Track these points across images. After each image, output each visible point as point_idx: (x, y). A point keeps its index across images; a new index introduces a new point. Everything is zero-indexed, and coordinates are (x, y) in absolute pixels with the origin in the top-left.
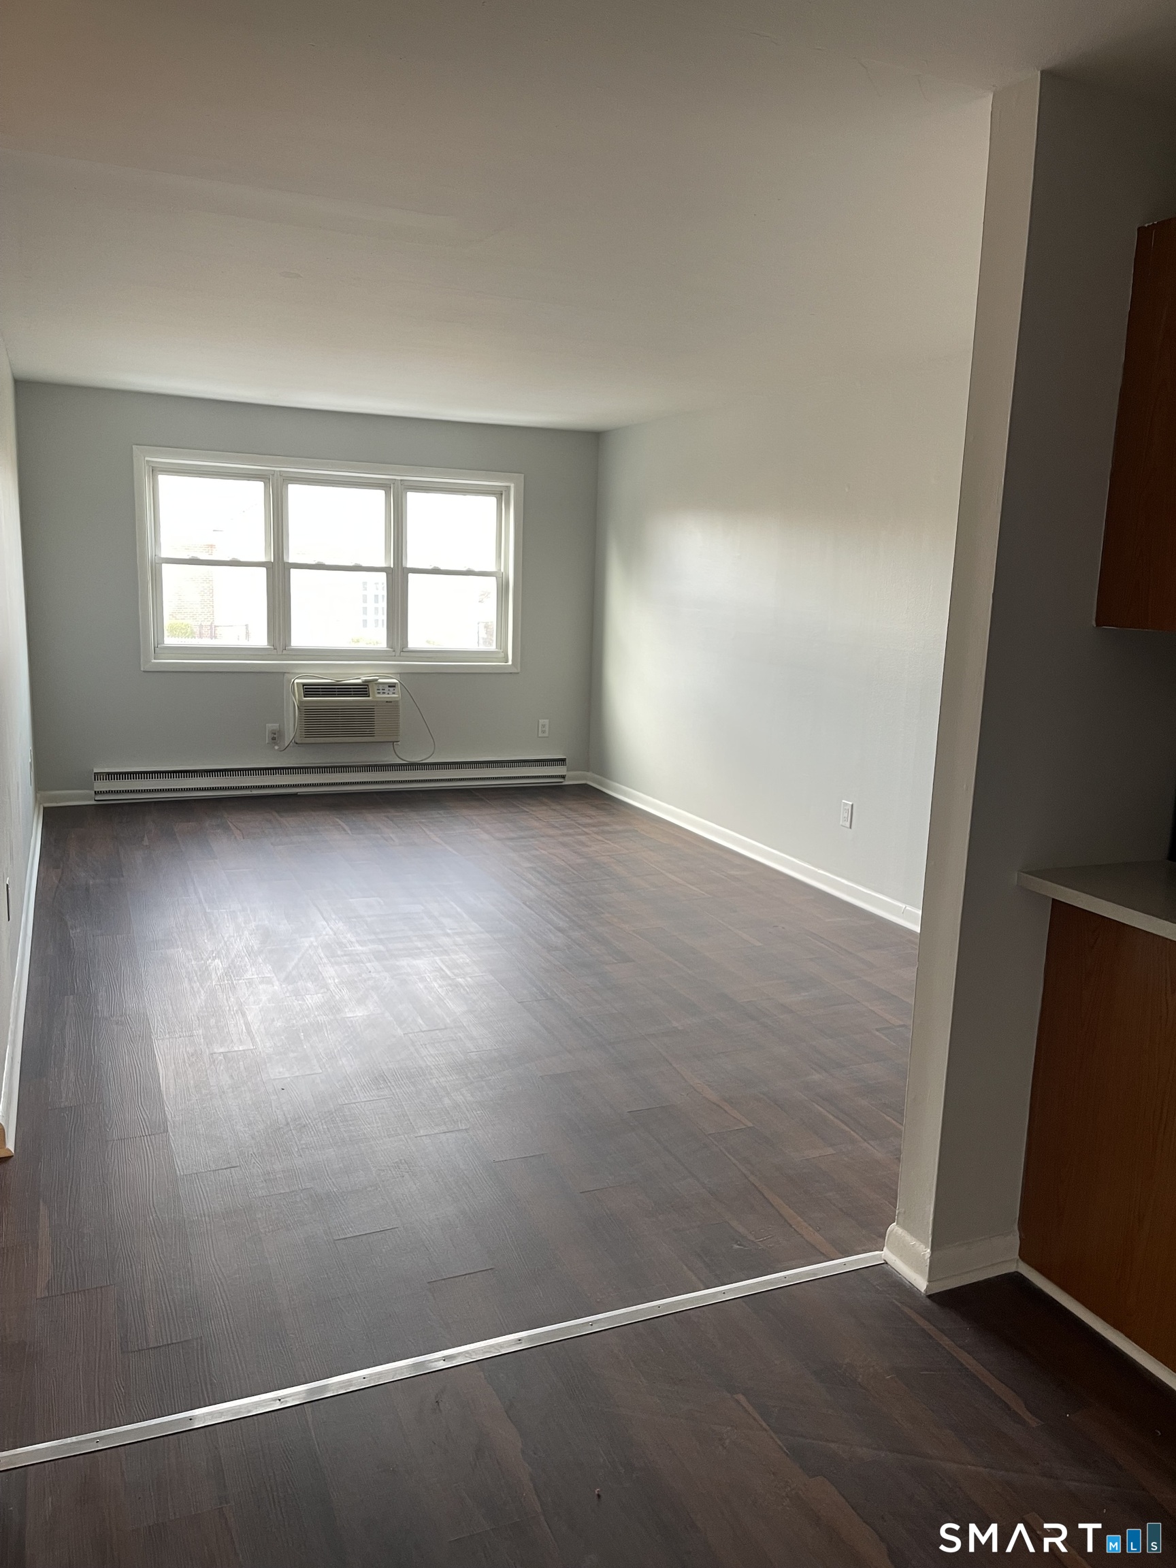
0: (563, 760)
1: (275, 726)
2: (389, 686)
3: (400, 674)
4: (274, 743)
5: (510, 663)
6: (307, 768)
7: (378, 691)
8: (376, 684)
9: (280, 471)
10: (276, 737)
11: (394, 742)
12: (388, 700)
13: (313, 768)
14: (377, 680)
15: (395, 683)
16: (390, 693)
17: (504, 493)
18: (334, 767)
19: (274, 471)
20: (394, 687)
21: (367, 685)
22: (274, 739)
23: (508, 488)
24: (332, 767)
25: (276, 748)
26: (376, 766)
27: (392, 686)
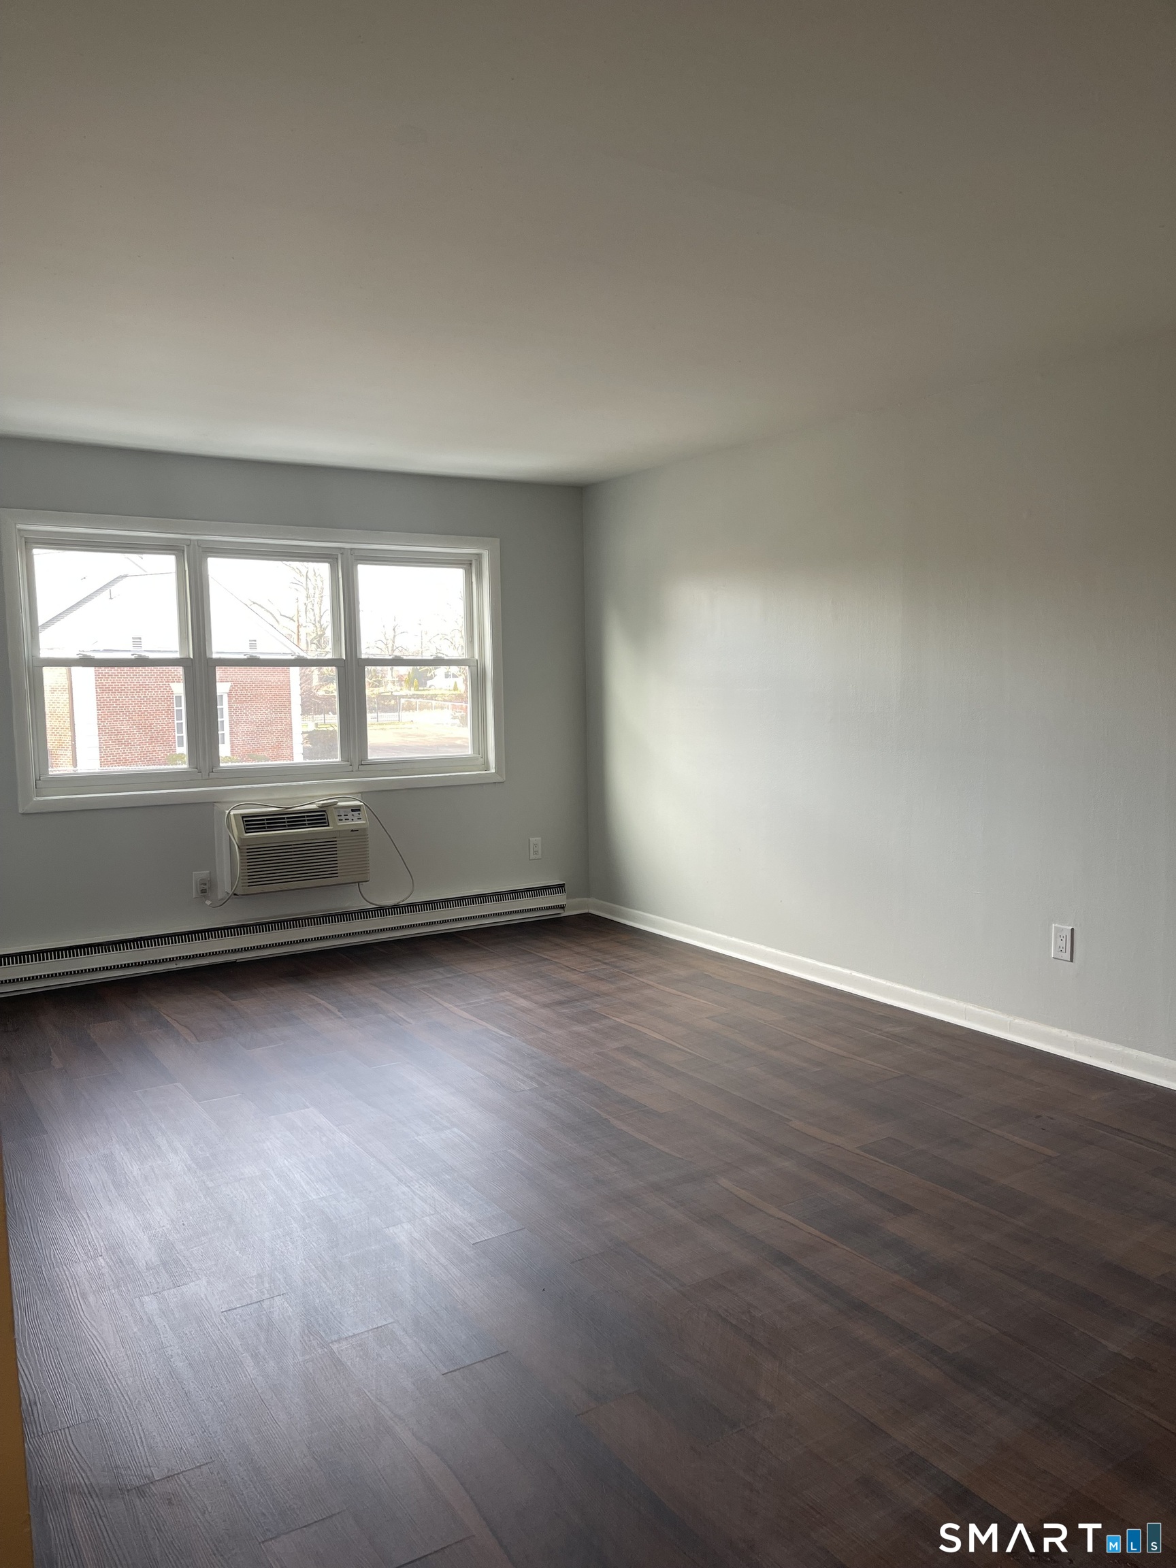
0: (562, 886)
1: (204, 873)
2: (352, 811)
3: (361, 793)
4: (204, 896)
5: (493, 771)
6: (250, 925)
7: (340, 818)
8: (335, 808)
9: (198, 540)
10: (206, 889)
11: (359, 882)
12: (354, 828)
13: (256, 925)
14: (335, 803)
15: (360, 806)
16: (355, 818)
17: (474, 562)
18: (284, 921)
19: (190, 540)
20: (359, 810)
21: (325, 811)
22: (204, 891)
23: (479, 556)
24: (280, 922)
25: (208, 903)
26: (336, 914)
27: (356, 809)
